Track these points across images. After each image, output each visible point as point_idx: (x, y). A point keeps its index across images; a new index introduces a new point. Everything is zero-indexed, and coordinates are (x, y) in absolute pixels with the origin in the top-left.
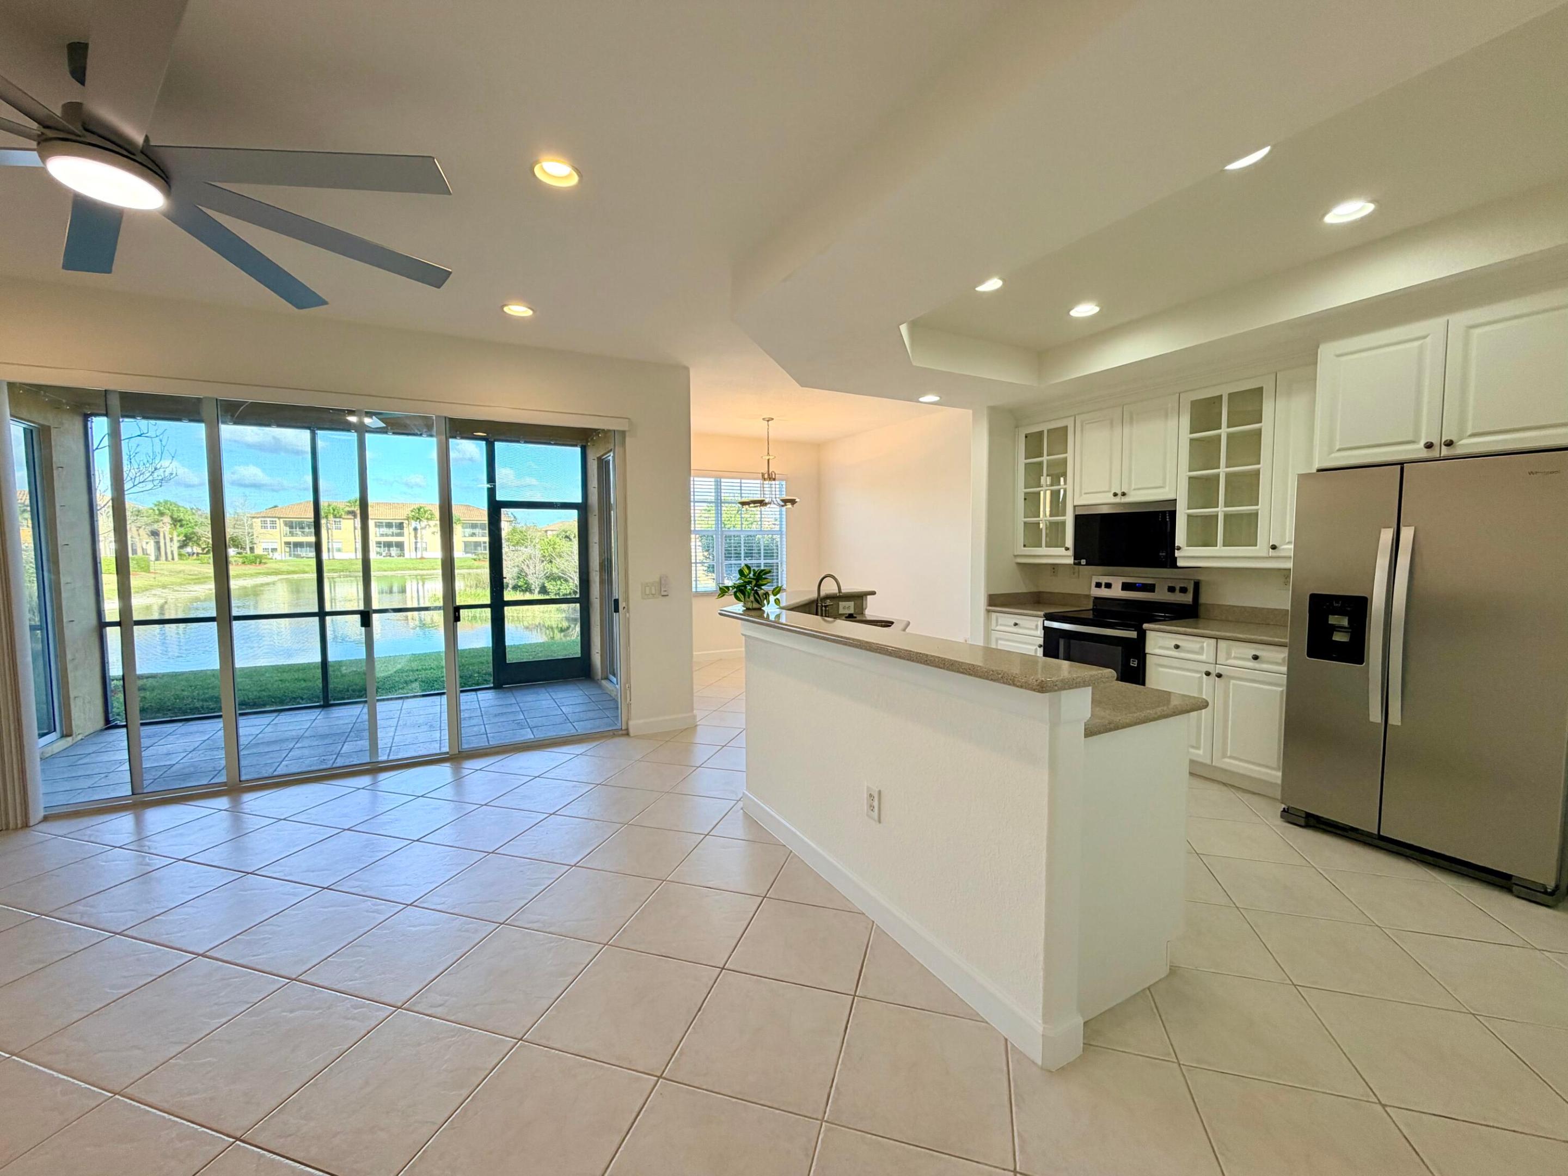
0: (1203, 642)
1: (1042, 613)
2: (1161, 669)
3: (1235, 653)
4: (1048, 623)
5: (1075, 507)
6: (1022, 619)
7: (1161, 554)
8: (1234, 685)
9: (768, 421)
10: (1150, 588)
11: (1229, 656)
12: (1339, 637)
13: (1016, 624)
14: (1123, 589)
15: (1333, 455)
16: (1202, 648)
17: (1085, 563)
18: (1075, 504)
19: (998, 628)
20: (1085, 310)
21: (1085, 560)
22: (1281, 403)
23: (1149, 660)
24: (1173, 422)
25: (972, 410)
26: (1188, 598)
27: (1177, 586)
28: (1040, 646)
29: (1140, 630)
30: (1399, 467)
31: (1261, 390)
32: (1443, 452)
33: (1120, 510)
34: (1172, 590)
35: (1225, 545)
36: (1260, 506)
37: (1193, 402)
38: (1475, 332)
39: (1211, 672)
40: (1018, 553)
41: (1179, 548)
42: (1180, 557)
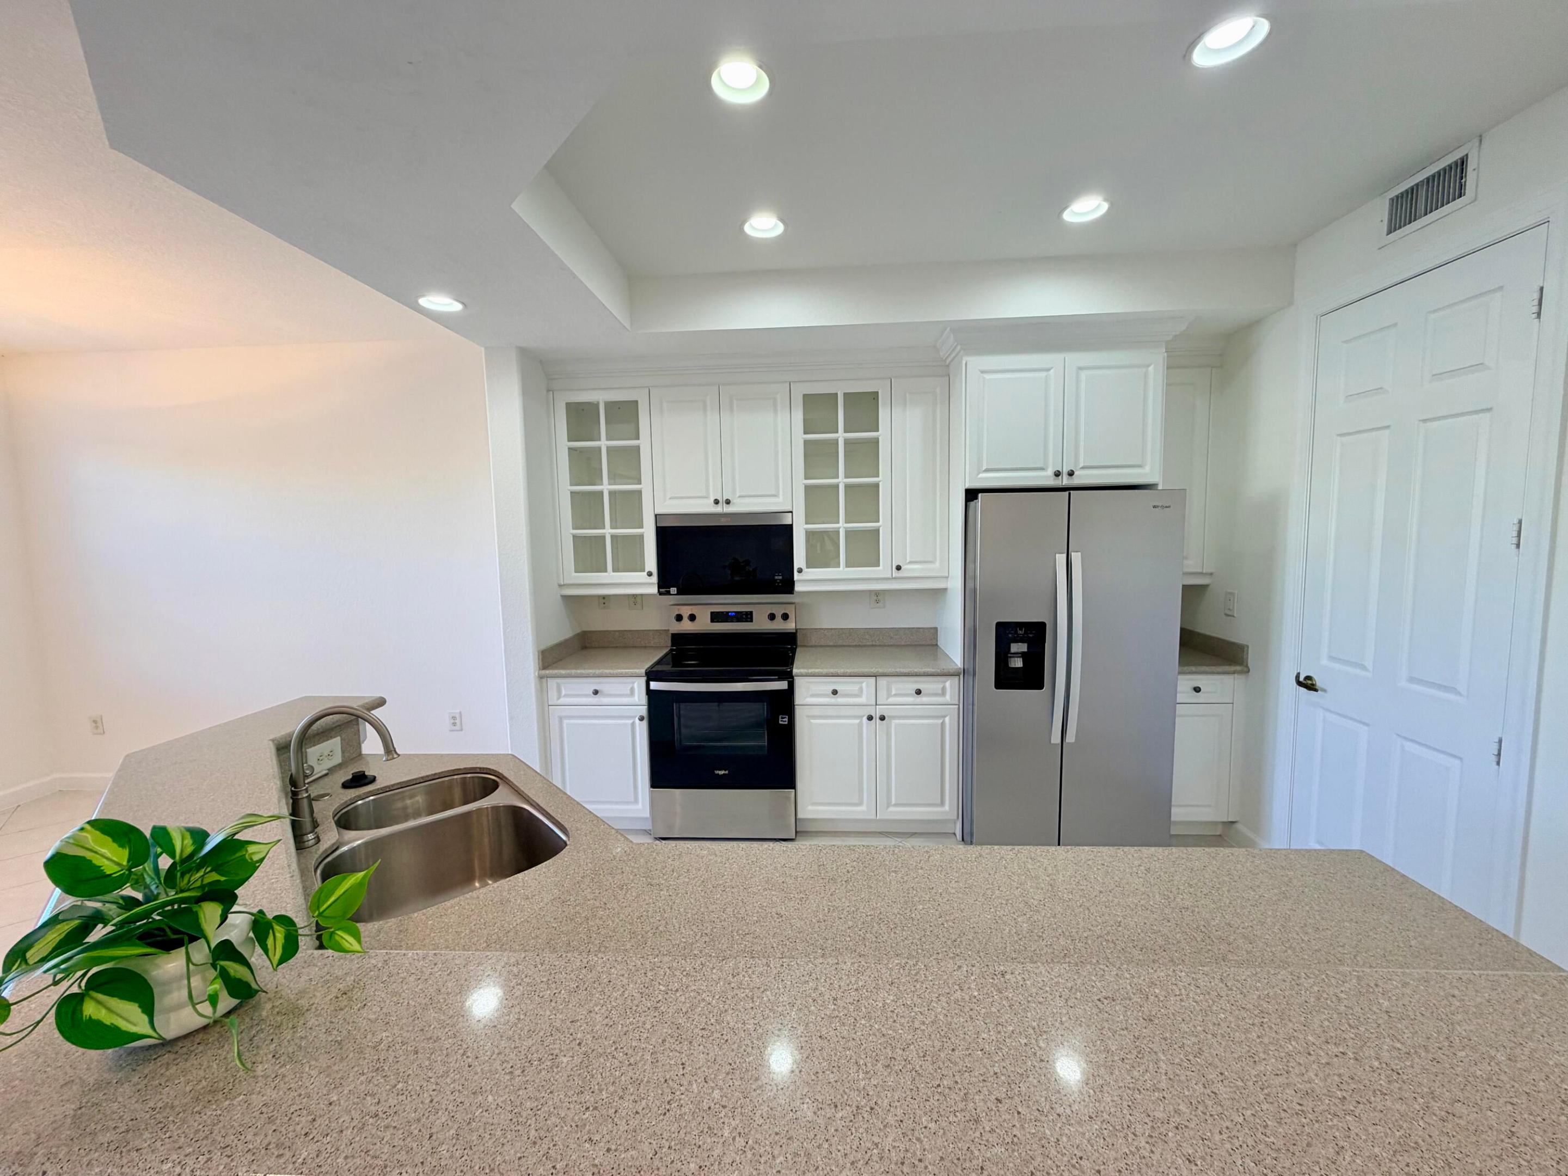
0: (862, 683)
1: (643, 671)
2: (812, 721)
3: (896, 690)
4: (654, 685)
5: (656, 516)
6: (600, 683)
7: (776, 577)
8: (896, 725)
10: (747, 617)
11: (889, 695)
12: (1018, 663)
13: (596, 692)
14: (711, 621)
15: (981, 475)
16: (861, 689)
17: (675, 592)
18: (656, 512)
19: (562, 701)
20: (764, 226)
21: (675, 588)
22: (897, 412)
23: (800, 714)
24: (782, 417)
25: (486, 348)
26: (790, 626)
27: (779, 613)
28: (642, 719)
29: (789, 677)
30: (1067, 493)
31: (874, 396)
32: (1065, 481)
33: (724, 522)
34: (772, 617)
35: (848, 565)
36: (881, 523)
37: (805, 396)
38: (1084, 375)
39: (874, 716)
40: (565, 582)
41: (800, 571)
42: (799, 581)
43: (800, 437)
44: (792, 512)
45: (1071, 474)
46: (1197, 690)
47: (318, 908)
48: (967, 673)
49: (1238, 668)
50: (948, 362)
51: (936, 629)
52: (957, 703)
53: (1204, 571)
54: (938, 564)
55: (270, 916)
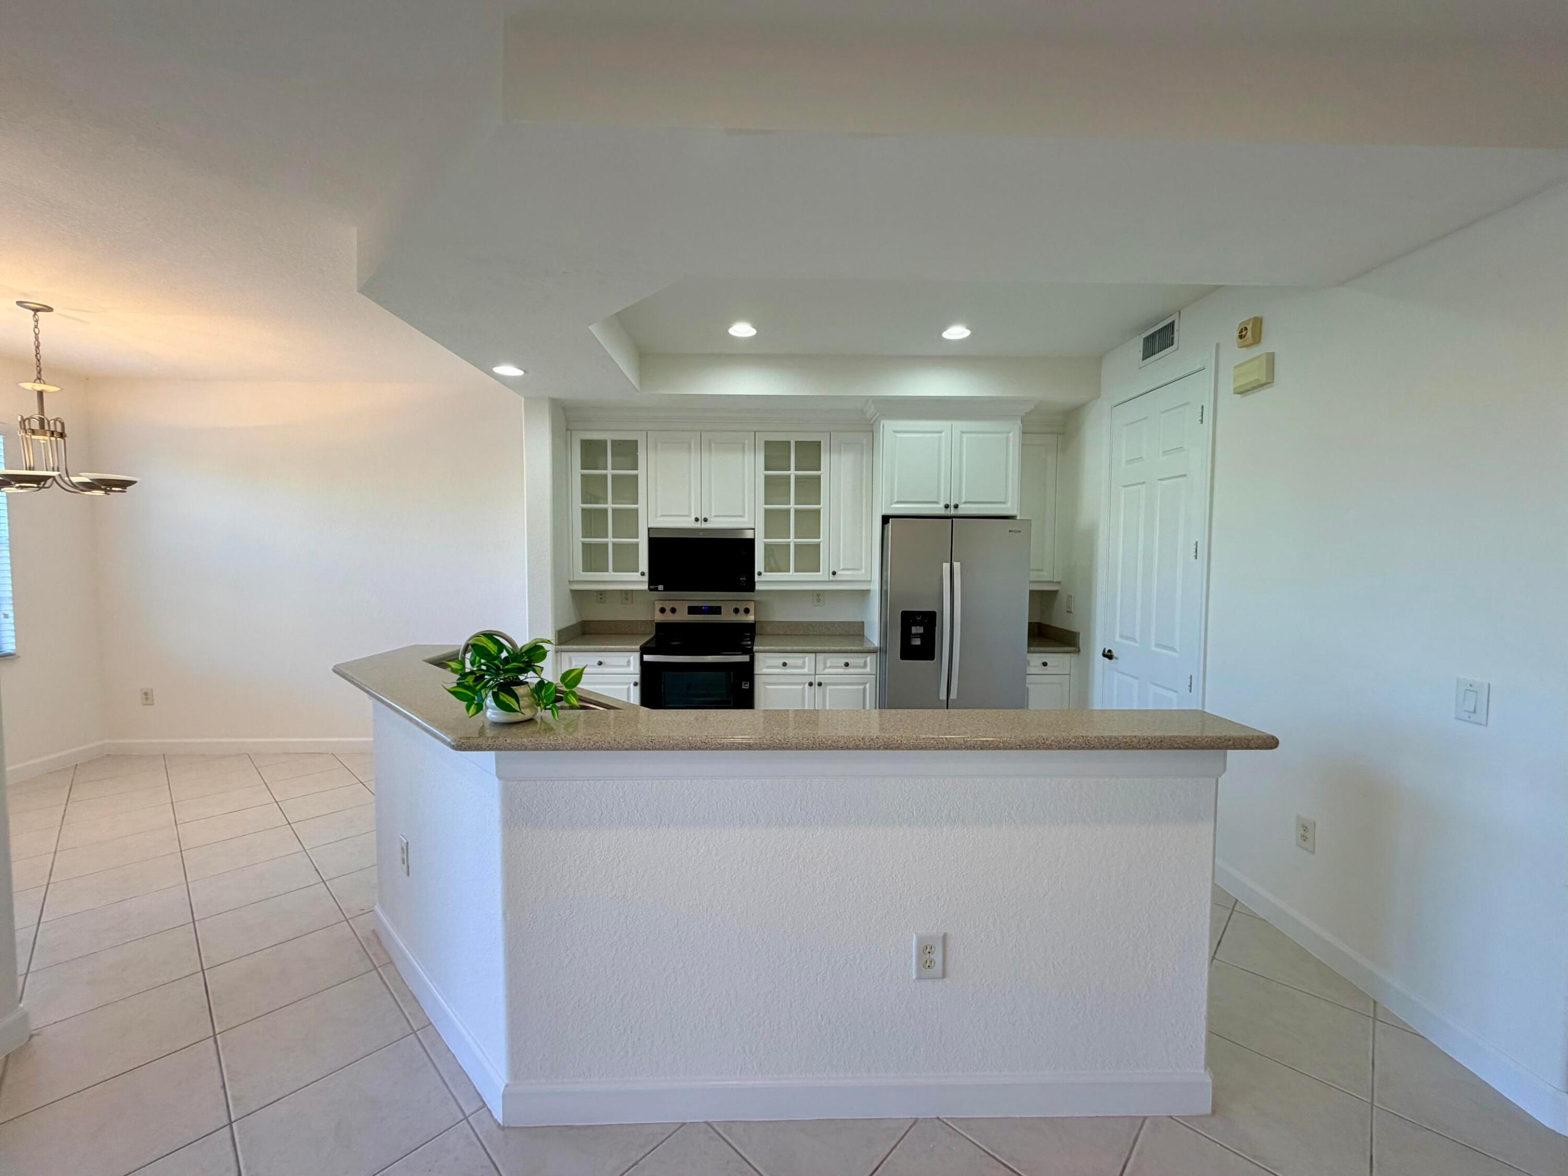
0: (805, 657)
1: (638, 647)
2: (768, 687)
3: (830, 663)
4: (647, 658)
5: (649, 529)
6: (603, 657)
7: (741, 579)
8: (830, 689)
9: (36, 310)
10: (717, 610)
11: (825, 667)
12: (917, 642)
13: (600, 663)
14: (689, 613)
15: (893, 506)
16: (804, 662)
17: (662, 589)
18: (649, 526)
20: (742, 330)
21: (662, 586)
22: (834, 457)
23: (758, 681)
24: (749, 457)
25: (525, 398)
26: (751, 618)
27: (742, 607)
28: (636, 684)
29: (751, 652)
30: (950, 520)
31: (819, 444)
32: (952, 512)
33: (701, 535)
34: (736, 611)
35: (796, 571)
36: (821, 539)
37: (766, 442)
38: (965, 436)
39: (813, 682)
40: (575, 579)
41: (760, 574)
42: (758, 582)
43: (761, 473)
44: (754, 529)
45: (956, 507)
46: (1045, 664)
47: (564, 681)
48: (882, 651)
49: (1073, 649)
50: (872, 422)
51: (863, 623)
52: (874, 673)
53: (1055, 581)
54: (863, 571)
55: (546, 682)
